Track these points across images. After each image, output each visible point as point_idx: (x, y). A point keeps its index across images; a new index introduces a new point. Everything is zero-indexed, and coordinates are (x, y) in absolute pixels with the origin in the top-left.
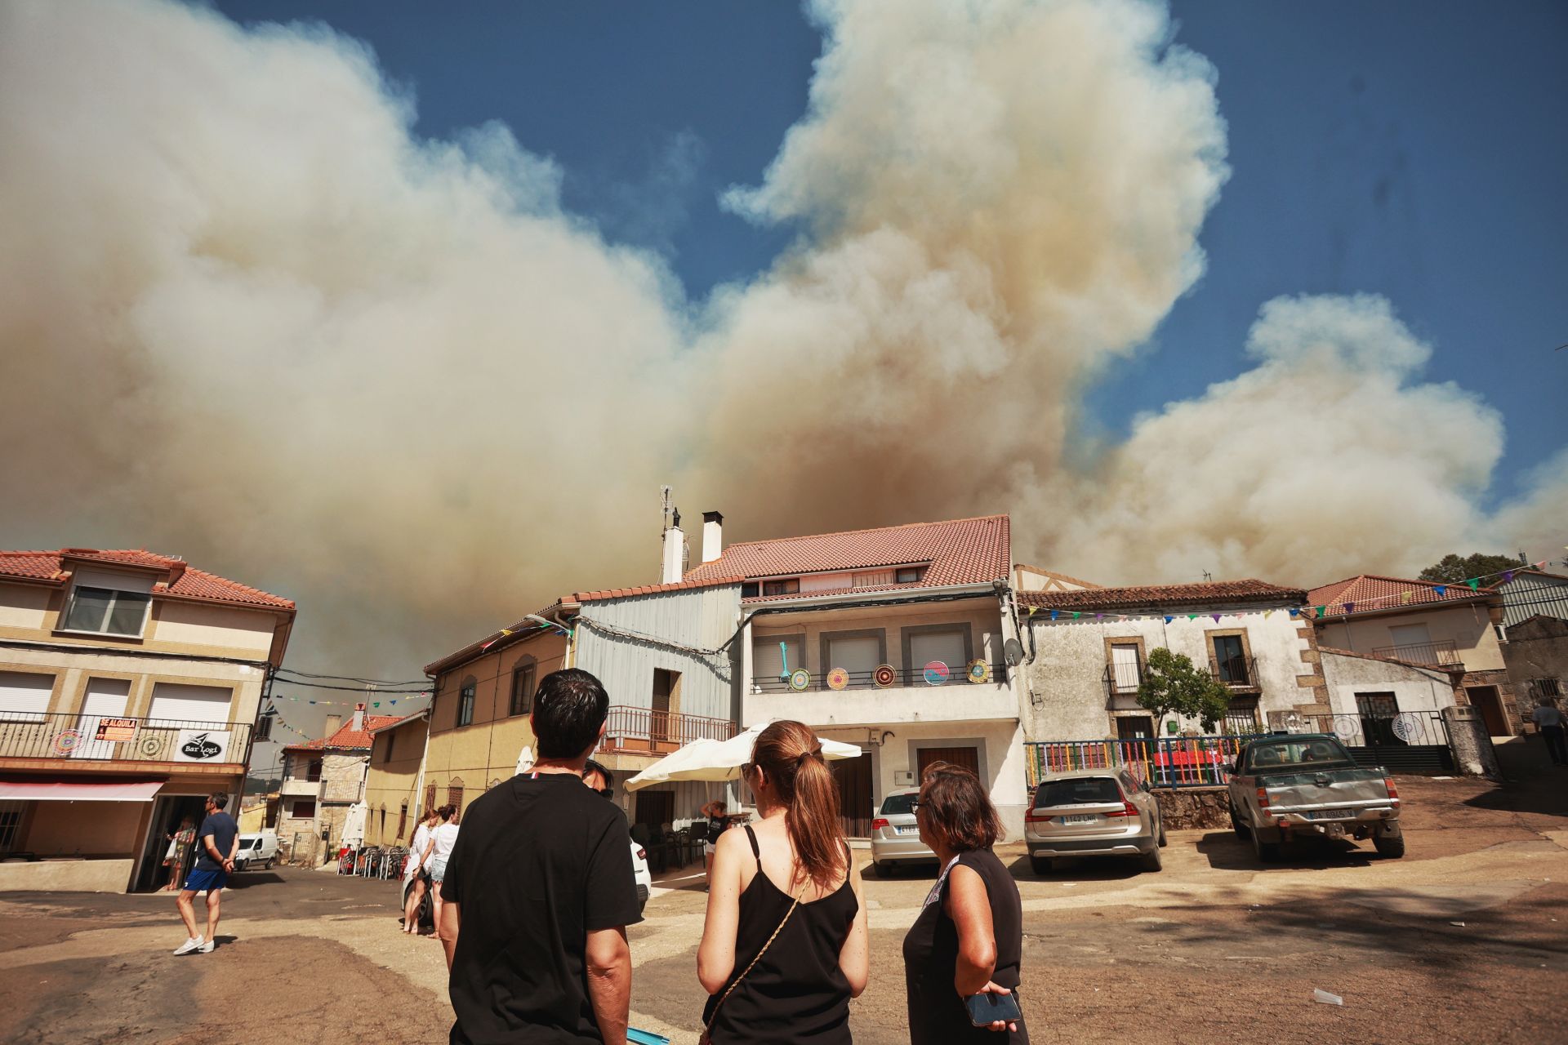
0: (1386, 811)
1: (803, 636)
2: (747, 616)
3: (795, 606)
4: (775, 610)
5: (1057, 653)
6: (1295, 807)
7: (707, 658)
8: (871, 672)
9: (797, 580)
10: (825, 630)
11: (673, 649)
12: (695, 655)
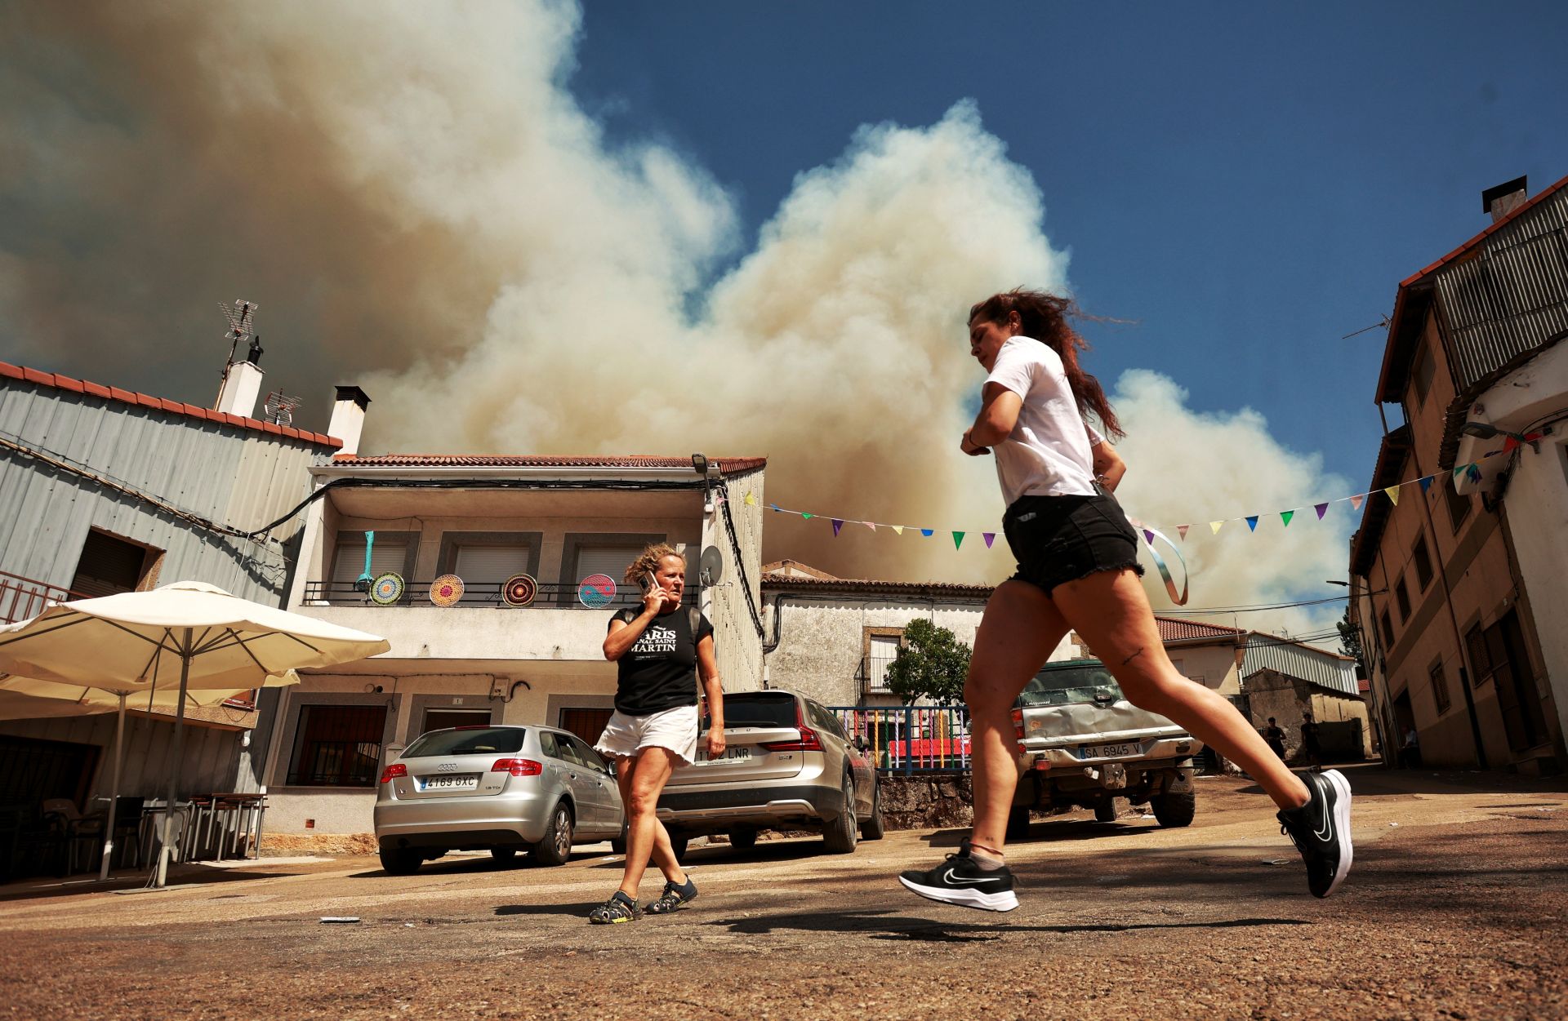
0: (1186, 742)
1: (418, 535)
2: (319, 486)
5: (805, 640)
6: (1062, 738)
7: (235, 542)
8: (501, 584)
10: (452, 528)
11: (151, 507)
12: (204, 529)
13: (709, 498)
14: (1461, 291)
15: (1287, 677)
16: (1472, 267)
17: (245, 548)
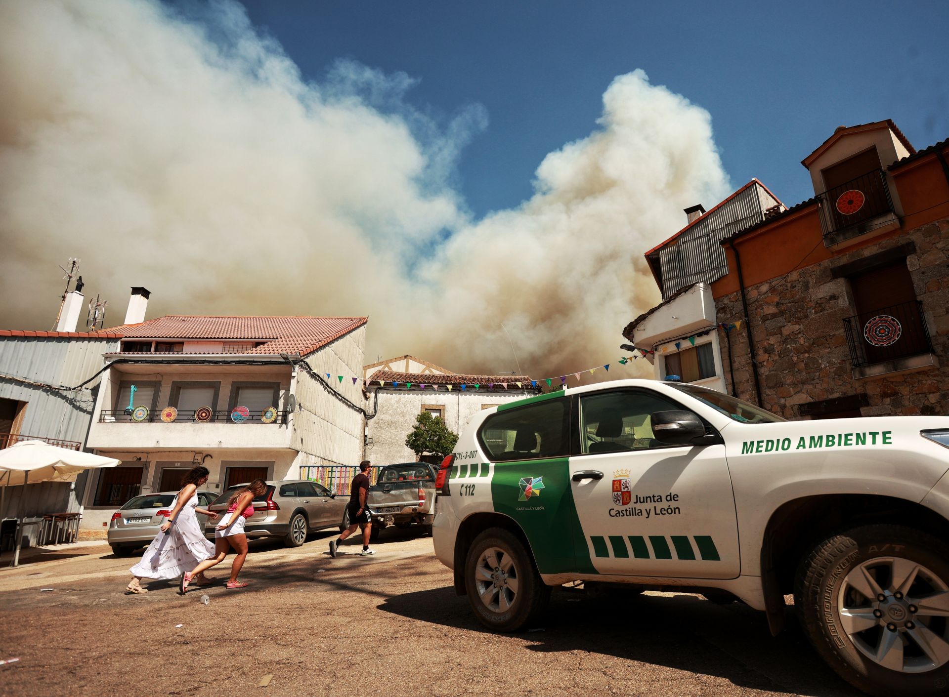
1: (160, 382)
2: (108, 363)
3: (147, 359)
4: (130, 361)
5: (390, 412)
7: (65, 393)
8: (195, 411)
9: (182, 343)
10: (177, 379)
11: (20, 383)
12: (49, 389)
13: (294, 369)
17: (70, 395)
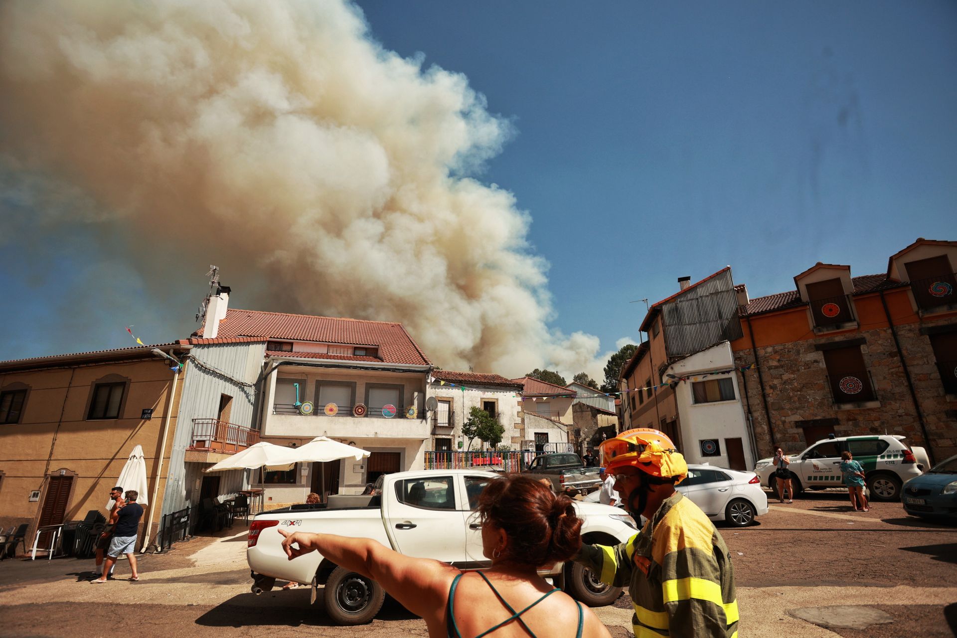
1: (305, 381)
2: (275, 364)
7: (245, 388)
8: (352, 407)
9: (291, 344)
10: (319, 378)
12: (240, 386)
13: (428, 377)
14: (669, 312)
15: (588, 406)
16: (672, 305)
